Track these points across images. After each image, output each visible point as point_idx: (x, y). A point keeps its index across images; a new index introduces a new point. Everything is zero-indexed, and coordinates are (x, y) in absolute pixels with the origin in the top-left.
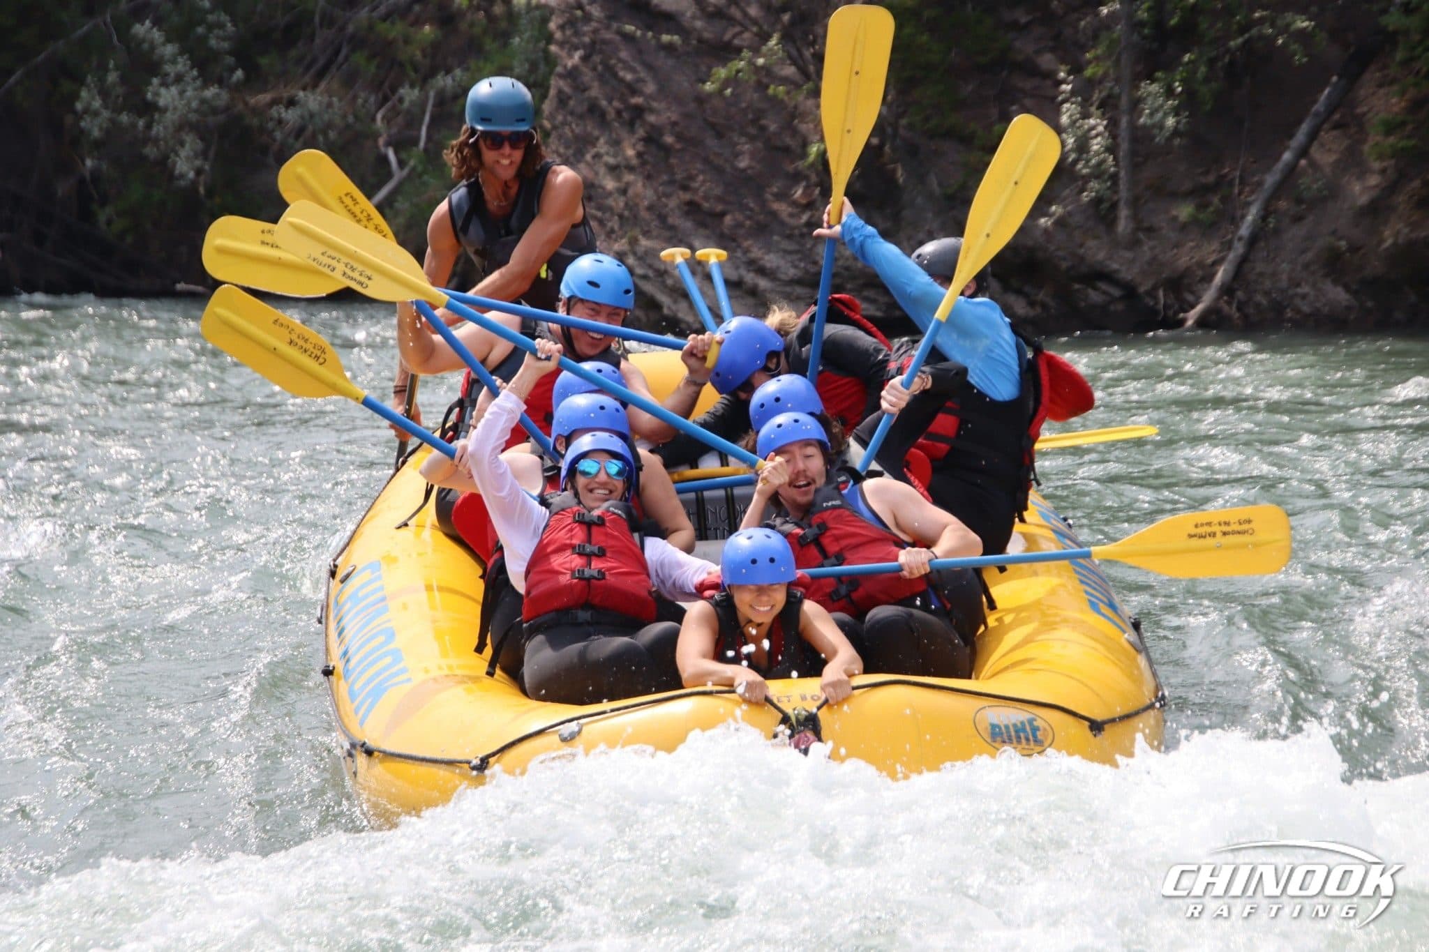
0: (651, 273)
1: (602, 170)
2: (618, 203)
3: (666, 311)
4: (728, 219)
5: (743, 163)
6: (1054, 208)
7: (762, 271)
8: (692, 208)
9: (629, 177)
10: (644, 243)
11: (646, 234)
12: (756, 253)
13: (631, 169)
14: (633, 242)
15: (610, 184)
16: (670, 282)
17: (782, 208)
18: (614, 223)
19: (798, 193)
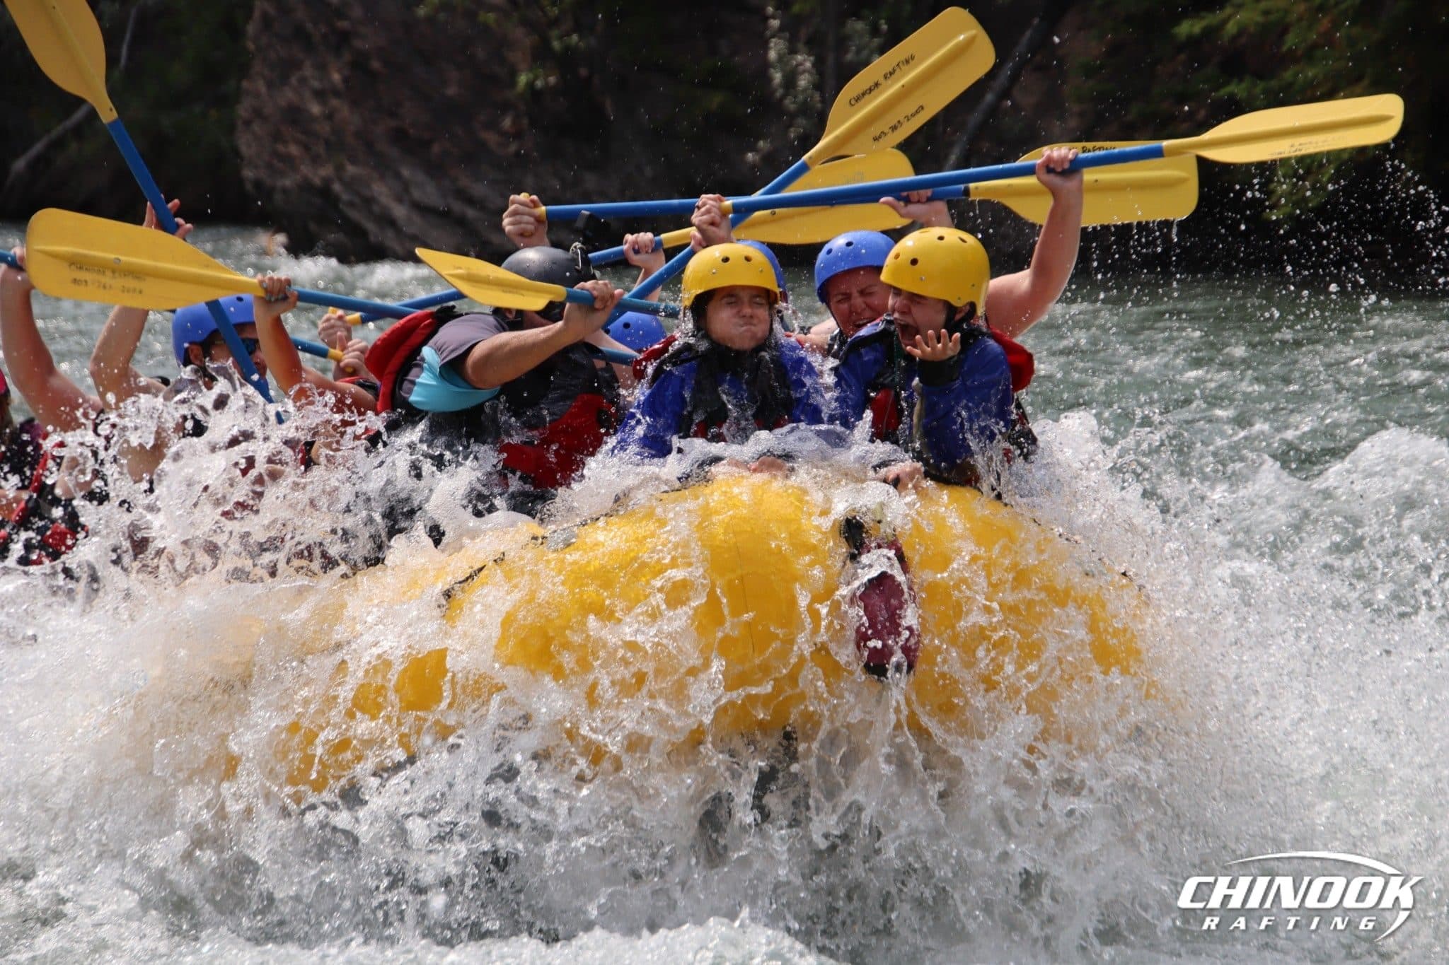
0: (357, 200)
1: (307, 94)
2: (324, 129)
3: (372, 238)
4: (436, 148)
5: (451, 91)
6: (761, 143)
7: (470, 201)
8: (399, 136)
9: (335, 102)
10: (351, 169)
11: (354, 161)
12: (464, 181)
13: (337, 94)
14: (339, 168)
15: (316, 109)
16: (376, 209)
17: (491, 138)
18: (320, 149)
19: (507, 123)
